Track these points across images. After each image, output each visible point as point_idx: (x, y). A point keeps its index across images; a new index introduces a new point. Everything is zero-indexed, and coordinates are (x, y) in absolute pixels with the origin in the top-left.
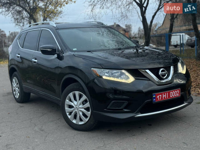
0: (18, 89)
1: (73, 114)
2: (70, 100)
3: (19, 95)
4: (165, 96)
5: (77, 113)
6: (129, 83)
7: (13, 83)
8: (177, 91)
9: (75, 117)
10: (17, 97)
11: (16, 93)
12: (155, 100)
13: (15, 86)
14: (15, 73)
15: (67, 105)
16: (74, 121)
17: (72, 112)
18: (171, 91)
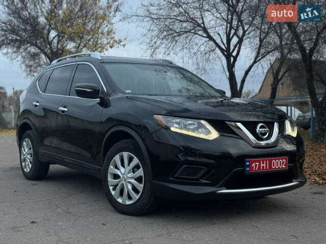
0: (31, 157)
1: (118, 188)
2: (116, 167)
3: (30, 166)
4: (265, 165)
5: (124, 188)
6: (210, 139)
7: (22, 149)
8: (282, 160)
9: (121, 193)
10: (27, 170)
11: (27, 163)
12: (248, 169)
13: (27, 153)
14: (28, 132)
15: (111, 174)
16: (120, 200)
17: (118, 185)
18: (274, 159)
